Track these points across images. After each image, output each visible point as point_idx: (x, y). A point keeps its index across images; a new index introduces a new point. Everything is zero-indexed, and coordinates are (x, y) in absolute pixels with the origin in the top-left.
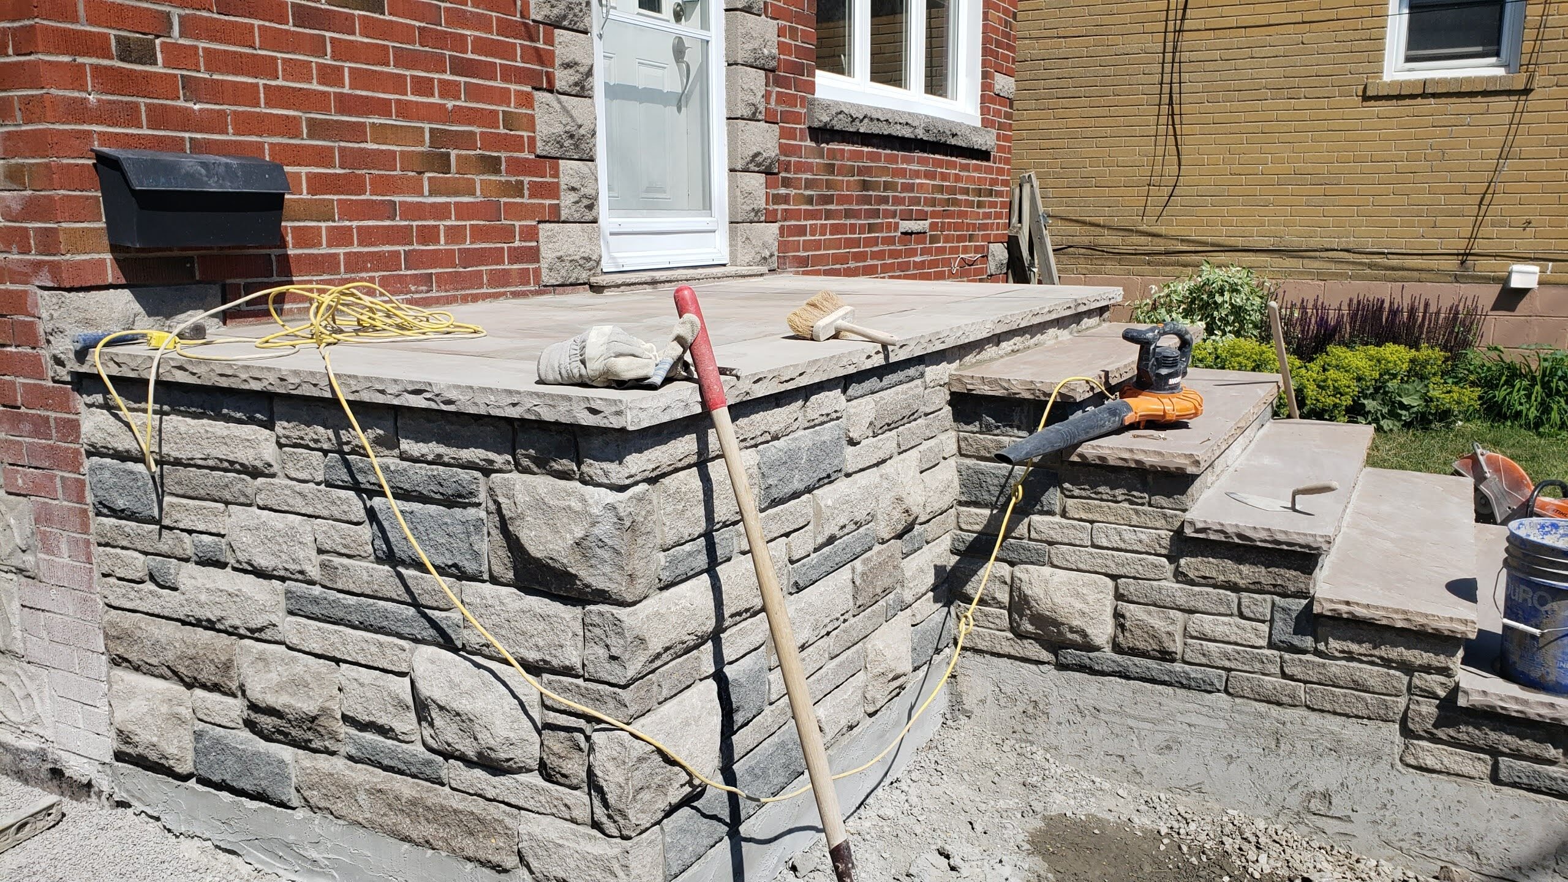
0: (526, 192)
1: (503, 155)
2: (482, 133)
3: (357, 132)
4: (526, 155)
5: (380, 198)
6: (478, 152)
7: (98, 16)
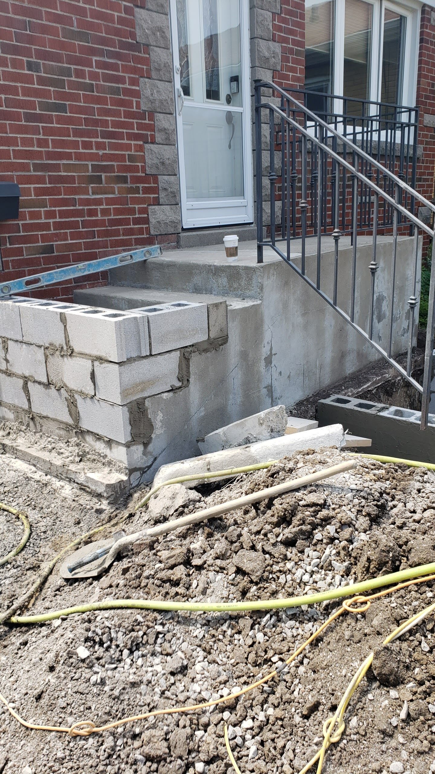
0: (141, 192)
1: (129, 175)
2: (118, 165)
3: (56, 168)
4: (140, 174)
5: (68, 197)
6: (116, 174)
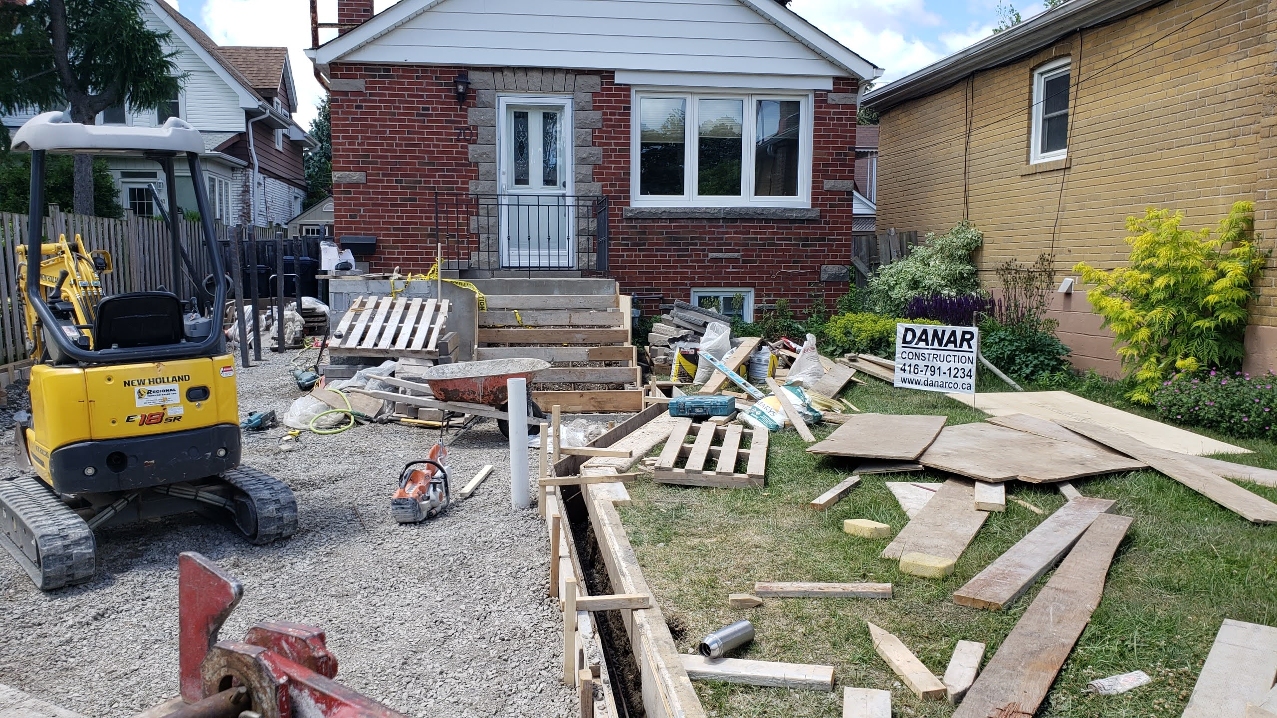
0: (466, 243)
1: (457, 233)
3: (407, 229)
4: (465, 233)
6: (448, 233)
7: (345, 211)
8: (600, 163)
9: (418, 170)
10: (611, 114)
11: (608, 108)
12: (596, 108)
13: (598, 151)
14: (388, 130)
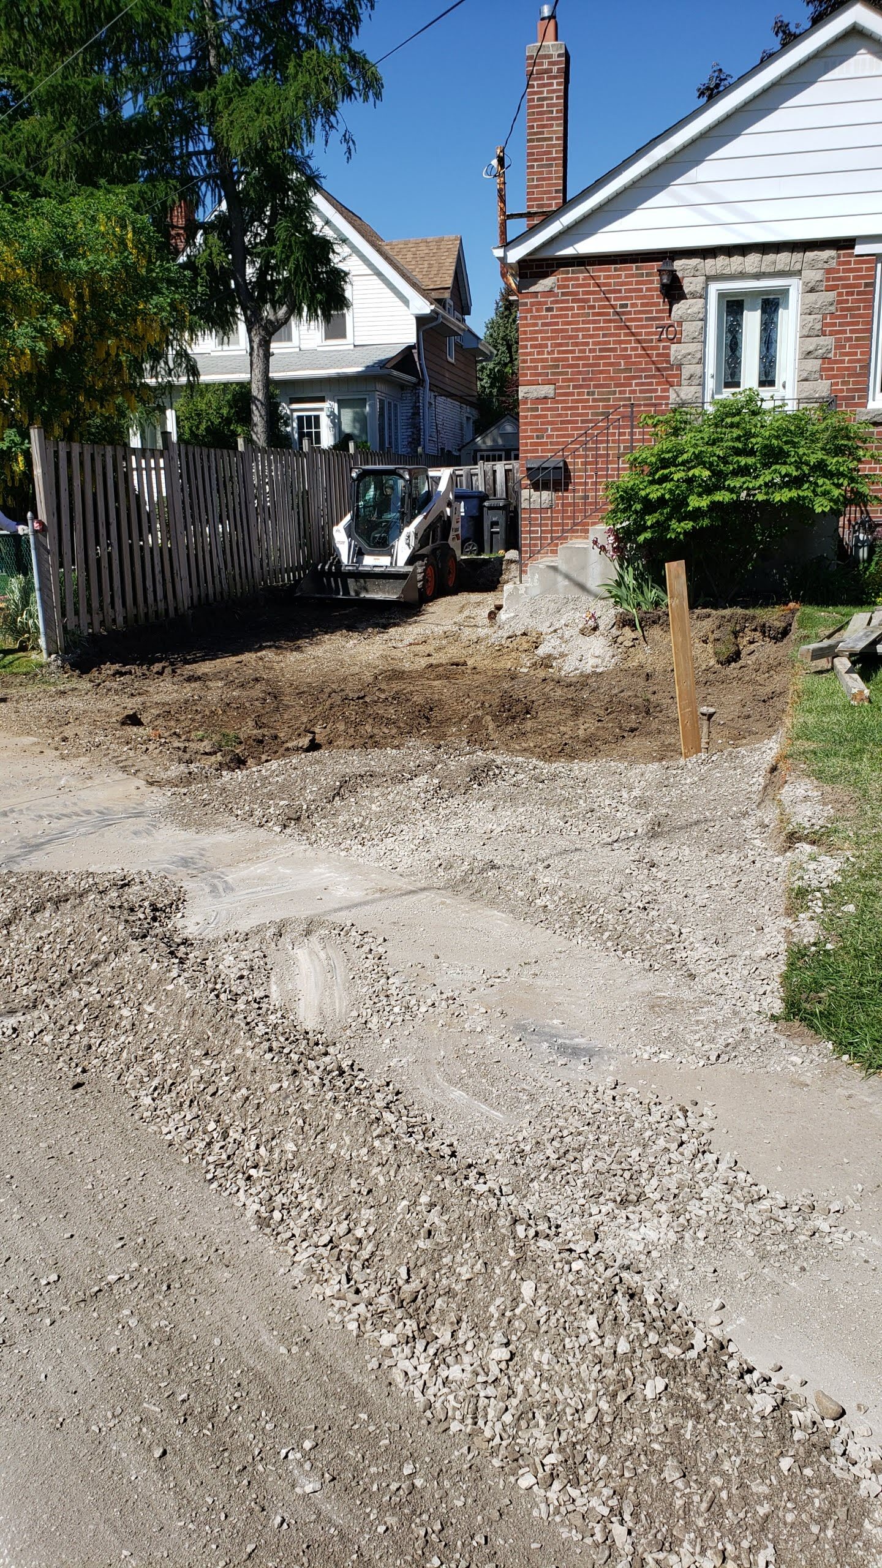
3: (597, 449)
7: (532, 431)
8: (831, 355)
9: (612, 379)
10: (848, 294)
11: (845, 286)
12: (829, 289)
13: (828, 341)
14: (580, 334)
